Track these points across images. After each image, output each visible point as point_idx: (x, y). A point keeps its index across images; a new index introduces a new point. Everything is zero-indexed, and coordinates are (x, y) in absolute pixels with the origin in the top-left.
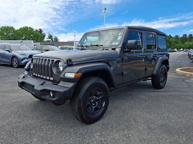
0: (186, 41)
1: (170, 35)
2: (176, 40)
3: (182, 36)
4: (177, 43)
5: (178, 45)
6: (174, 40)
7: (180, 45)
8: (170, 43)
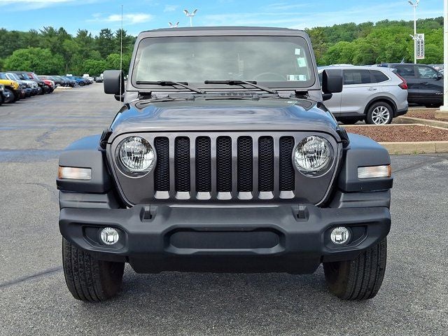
0: (112, 49)
1: (62, 29)
2: (83, 46)
3: (99, 36)
4: (87, 56)
5: (90, 62)
6: (77, 45)
7: (96, 62)
8: (67, 56)
